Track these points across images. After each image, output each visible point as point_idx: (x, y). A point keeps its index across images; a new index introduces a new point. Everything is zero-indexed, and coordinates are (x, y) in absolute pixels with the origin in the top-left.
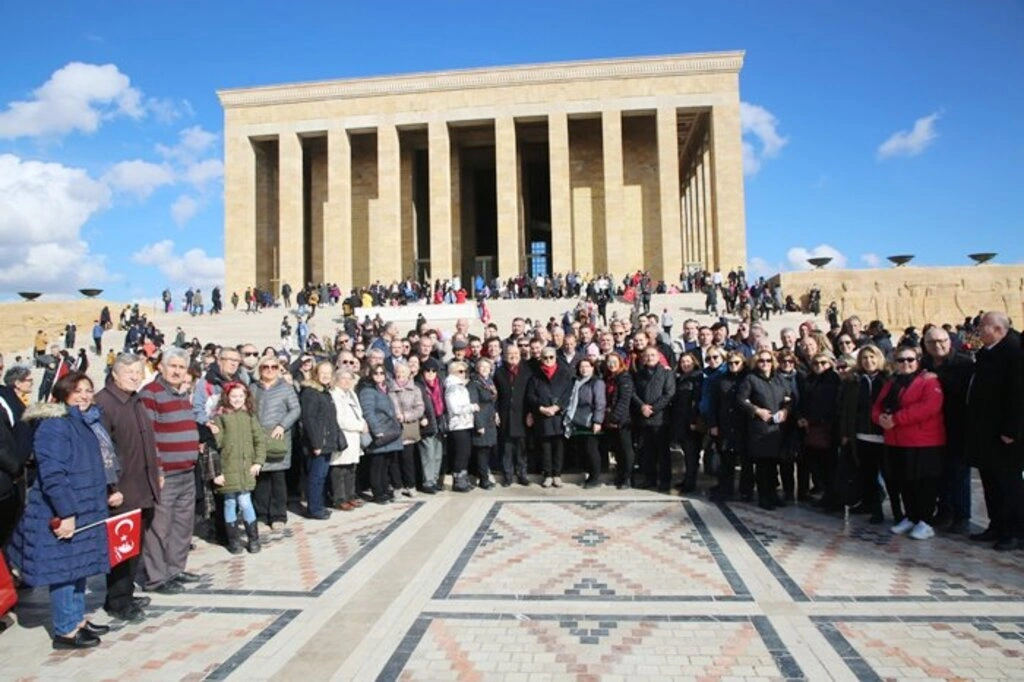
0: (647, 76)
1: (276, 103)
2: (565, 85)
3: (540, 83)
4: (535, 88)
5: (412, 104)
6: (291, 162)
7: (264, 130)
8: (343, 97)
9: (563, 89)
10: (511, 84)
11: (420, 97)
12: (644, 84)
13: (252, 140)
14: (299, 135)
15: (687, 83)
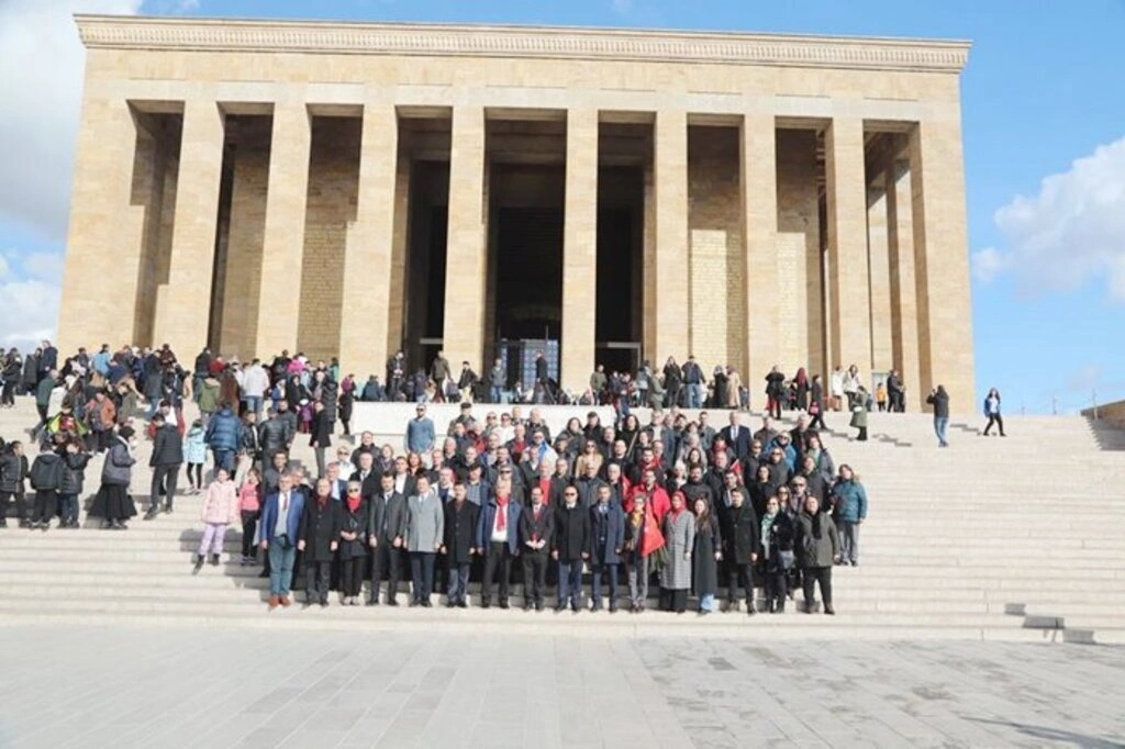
0: (819, 66)
1: (186, 49)
2: (688, 69)
3: (645, 60)
4: (637, 67)
5: (425, 73)
6: (202, 151)
7: (158, 91)
8: (308, 51)
9: (681, 73)
10: (596, 58)
11: (440, 63)
12: (813, 78)
13: (133, 106)
14: (220, 105)
15: (880, 82)
